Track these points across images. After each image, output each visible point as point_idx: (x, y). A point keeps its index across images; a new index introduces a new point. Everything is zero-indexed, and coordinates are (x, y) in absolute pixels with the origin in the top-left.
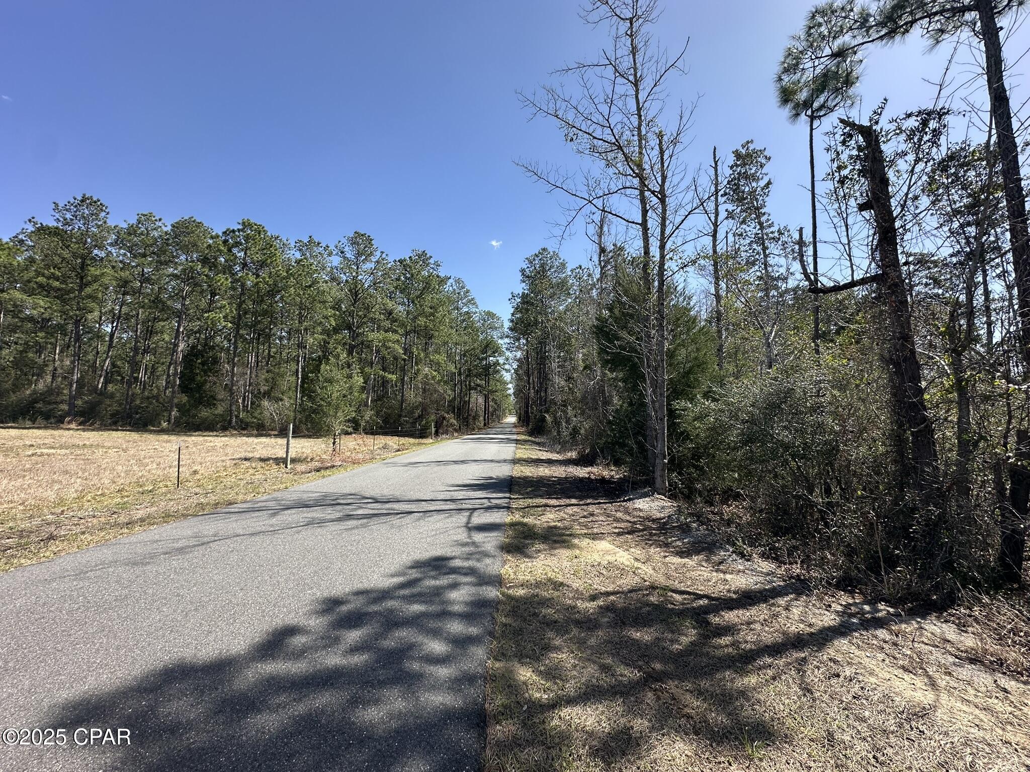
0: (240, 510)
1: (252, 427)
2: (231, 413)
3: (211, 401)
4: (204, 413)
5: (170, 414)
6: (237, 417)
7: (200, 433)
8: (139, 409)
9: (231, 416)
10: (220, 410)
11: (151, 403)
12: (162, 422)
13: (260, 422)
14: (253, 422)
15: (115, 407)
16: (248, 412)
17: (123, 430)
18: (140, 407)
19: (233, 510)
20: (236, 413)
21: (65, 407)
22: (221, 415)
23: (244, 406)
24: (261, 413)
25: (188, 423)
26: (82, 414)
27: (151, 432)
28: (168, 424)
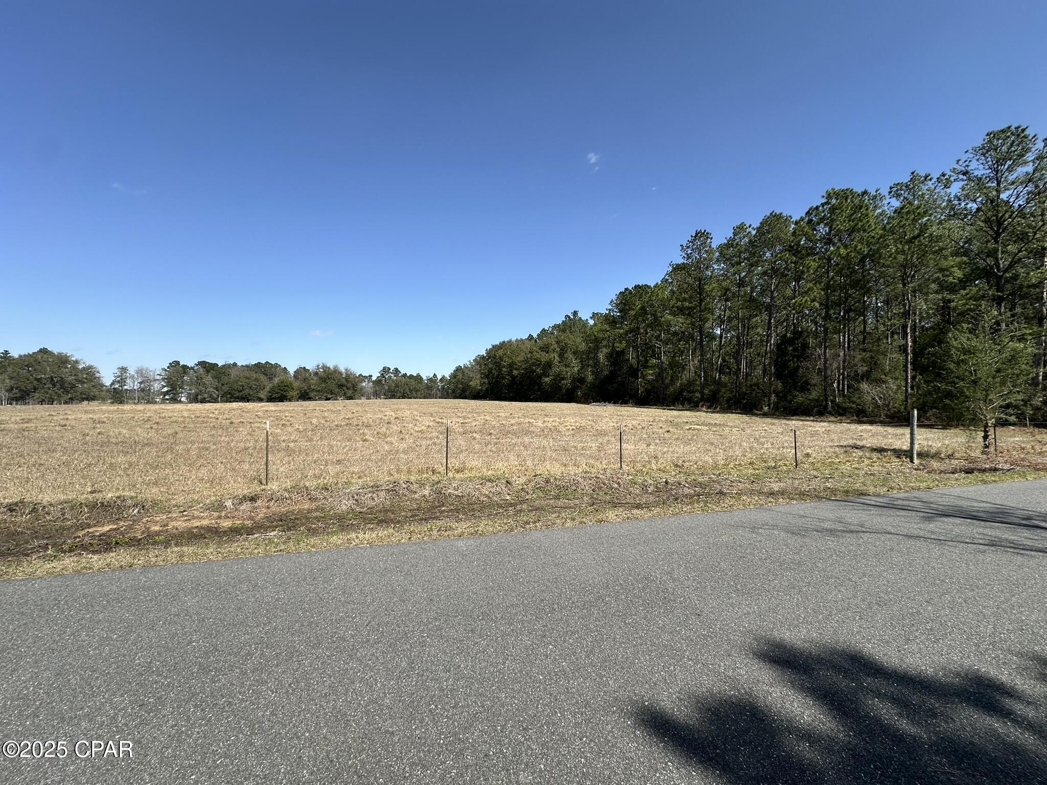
0: (878, 504)
1: (851, 413)
2: (827, 398)
3: (805, 387)
4: (800, 398)
5: (770, 400)
6: (833, 402)
7: (797, 417)
8: (745, 395)
9: (826, 400)
10: (814, 395)
11: (754, 390)
12: (764, 407)
13: (860, 407)
14: (851, 408)
15: (728, 395)
16: (844, 396)
17: (736, 413)
18: (746, 394)
19: (868, 502)
20: (832, 398)
21: (698, 395)
22: (817, 400)
23: (839, 390)
24: (859, 398)
25: (785, 409)
26: (708, 400)
27: (757, 415)
28: (769, 408)
